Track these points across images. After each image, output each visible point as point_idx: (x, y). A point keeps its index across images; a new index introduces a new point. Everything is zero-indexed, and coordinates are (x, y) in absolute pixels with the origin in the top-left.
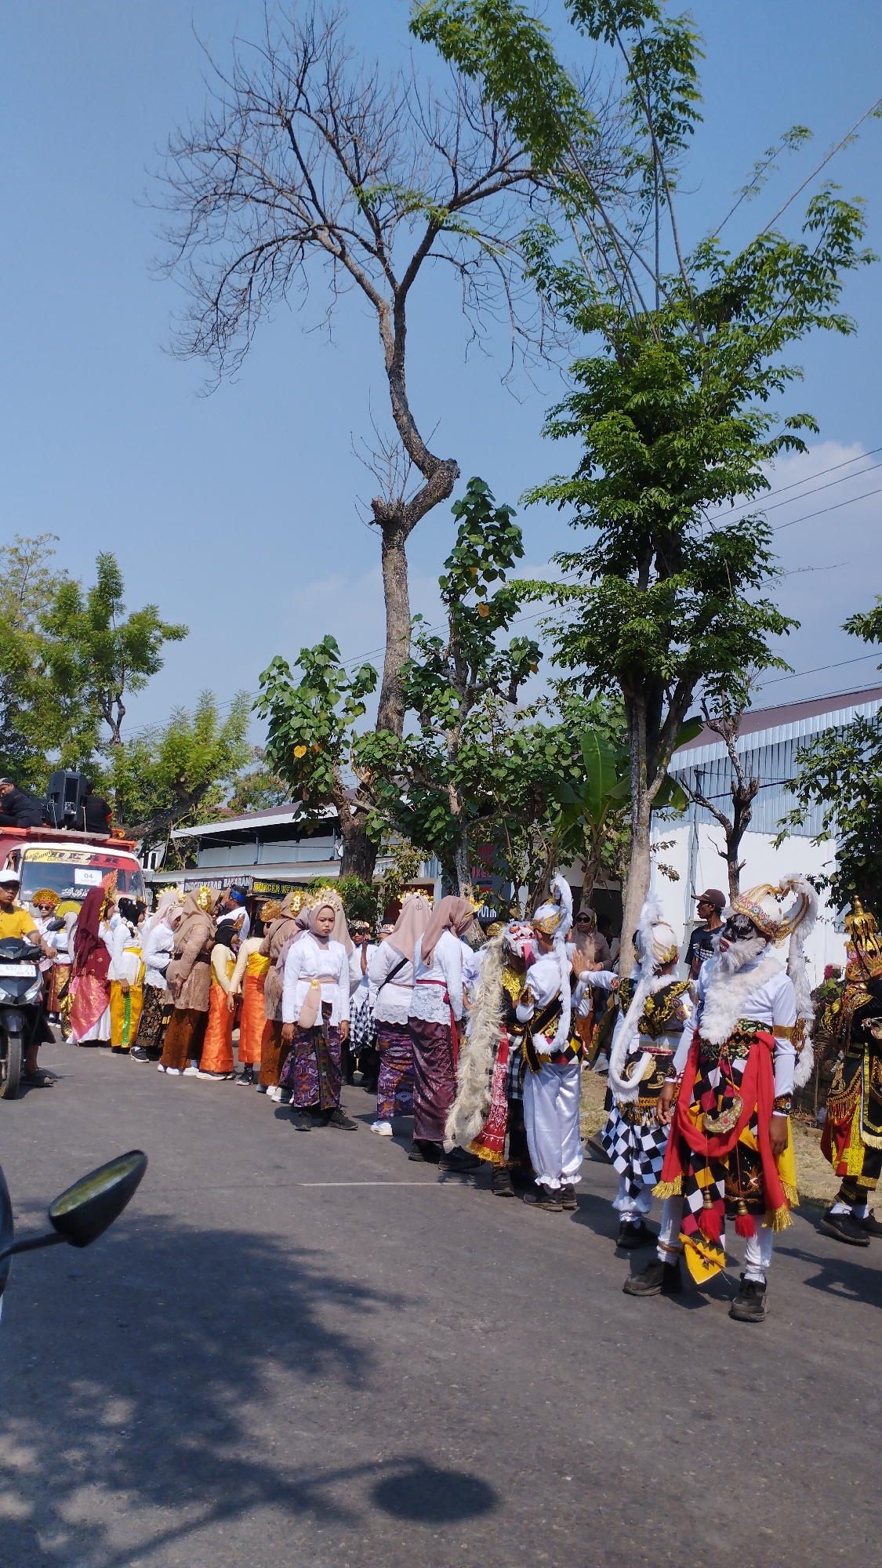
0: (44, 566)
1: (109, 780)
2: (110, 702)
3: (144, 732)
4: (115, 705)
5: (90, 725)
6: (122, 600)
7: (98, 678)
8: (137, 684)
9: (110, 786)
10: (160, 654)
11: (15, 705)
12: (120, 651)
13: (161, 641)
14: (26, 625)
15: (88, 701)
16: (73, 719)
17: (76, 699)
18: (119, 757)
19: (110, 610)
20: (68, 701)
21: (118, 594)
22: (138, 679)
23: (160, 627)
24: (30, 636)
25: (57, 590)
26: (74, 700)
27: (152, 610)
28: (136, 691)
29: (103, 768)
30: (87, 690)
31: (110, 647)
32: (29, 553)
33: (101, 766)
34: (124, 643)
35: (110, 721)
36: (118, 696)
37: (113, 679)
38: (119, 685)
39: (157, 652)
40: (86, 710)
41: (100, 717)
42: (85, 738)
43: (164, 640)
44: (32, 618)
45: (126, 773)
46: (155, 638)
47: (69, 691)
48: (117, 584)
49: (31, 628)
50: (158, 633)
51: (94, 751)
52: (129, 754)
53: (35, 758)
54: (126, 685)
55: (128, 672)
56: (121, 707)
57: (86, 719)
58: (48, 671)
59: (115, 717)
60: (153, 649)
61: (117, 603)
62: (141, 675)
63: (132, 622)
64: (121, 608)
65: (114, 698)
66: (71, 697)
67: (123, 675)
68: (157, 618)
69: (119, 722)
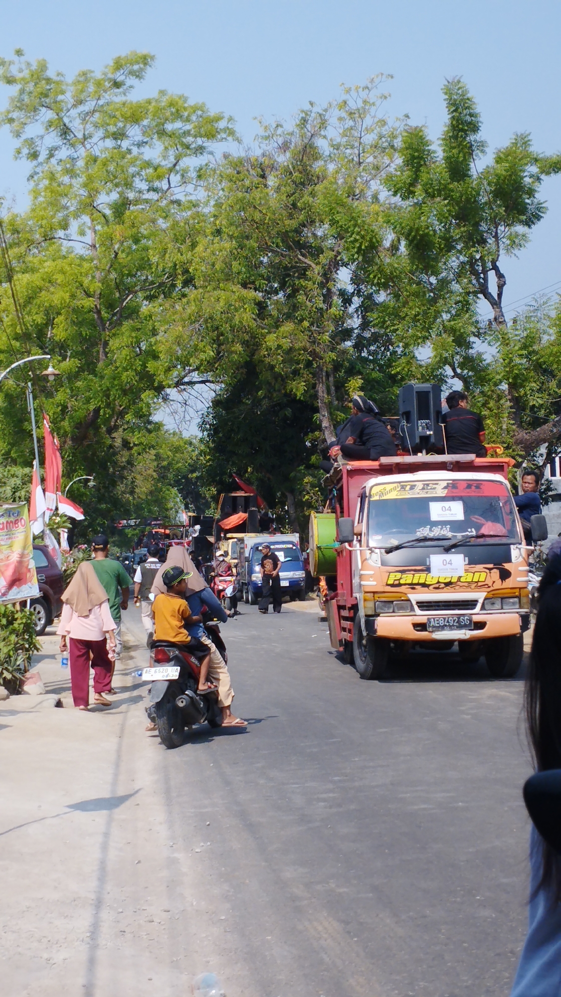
0: (380, 116)
1: (498, 374)
2: (485, 272)
3: (533, 303)
4: (492, 275)
5: (465, 306)
6: (480, 136)
7: (466, 243)
8: (515, 243)
9: (501, 382)
10: (539, 196)
11: (370, 297)
12: (489, 203)
13: (539, 179)
14: (369, 194)
15: (459, 276)
16: (441, 301)
17: (444, 274)
18: (505, 342)
19: (468, 151)
20: (433, 280)
21: (475, 128)
22: (517, 235)
23: (536, 160)
24: (376, 207)
25: (398, 143)
26: (440, 277)
27: (523, 141)
28: (516, 251)
29: (488, 358)
30: (454, 261)
31: (475, 201)
32: (360, 104)
33: (484, 357)
34: (491, 192)
35: (487, 296)
36: (494, 263)
37: (483, 242)
38: (494, 247)
39: (536, 195)
40: (455, 287)
41: (475, 293)
42: (459, 324)
43: (543, 177)
44: (375, 185)
45: (517, 360)
46: (531, 176)
47: (433, 267)
48: (471, 115)
49: (375, 198)
50: (534, 169)
51: (473, 339)
52: (517, 335)
53: (403, 360)
54: (502, 246)
55: (501, 228)
56: (500, 276)
57: (458, 298)
58: (403, 248)
59: (493, 289)
60: (531, 193)
61: (475, 141)
62: (520, 229)
63: (499, 160)
64: (482, 145)
65: (489, 265)
66: (435, 273)
67: (496, 233)
68: (531, 149)
69: (500, 295)
